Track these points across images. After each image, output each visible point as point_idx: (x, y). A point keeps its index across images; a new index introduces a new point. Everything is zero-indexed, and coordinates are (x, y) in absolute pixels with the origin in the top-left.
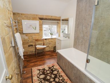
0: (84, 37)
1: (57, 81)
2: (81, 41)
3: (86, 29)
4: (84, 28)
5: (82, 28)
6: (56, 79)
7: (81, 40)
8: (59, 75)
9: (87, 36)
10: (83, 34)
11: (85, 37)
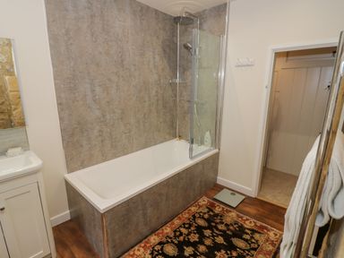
0: (104, 116)
1: (197, 235)
2: (95, 131)
3: (108, 93)
4: (98, 90)
5: (93, 91)
6: (192, 240)
7: (98, 127)
8: (175, 236)
9: (114, 112)
10: (99, 109)
11: (108, 117)
